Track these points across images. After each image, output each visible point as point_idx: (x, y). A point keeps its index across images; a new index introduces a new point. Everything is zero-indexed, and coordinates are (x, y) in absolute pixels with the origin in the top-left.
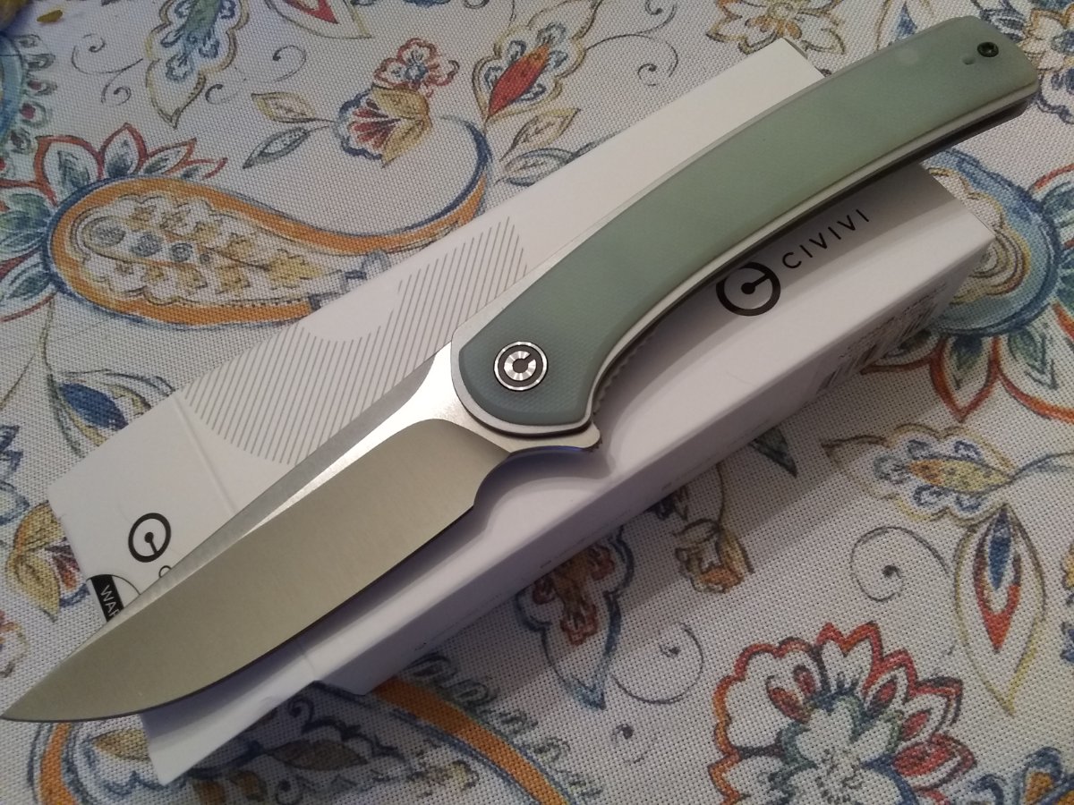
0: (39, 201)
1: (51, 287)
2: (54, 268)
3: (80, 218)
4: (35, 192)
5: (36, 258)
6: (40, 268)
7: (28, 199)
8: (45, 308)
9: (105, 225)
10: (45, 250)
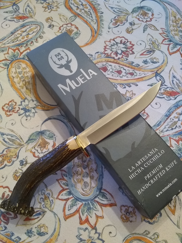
0: (19, 55)
1: (7, 67)
2: (10, 65)
3: (19, 62)
4: (20, 54)
5: (10, 62)
6: (9, 63)
7: (18, 53)
8: (4, 69)
9: (20, 65)
10: (11, 62)
